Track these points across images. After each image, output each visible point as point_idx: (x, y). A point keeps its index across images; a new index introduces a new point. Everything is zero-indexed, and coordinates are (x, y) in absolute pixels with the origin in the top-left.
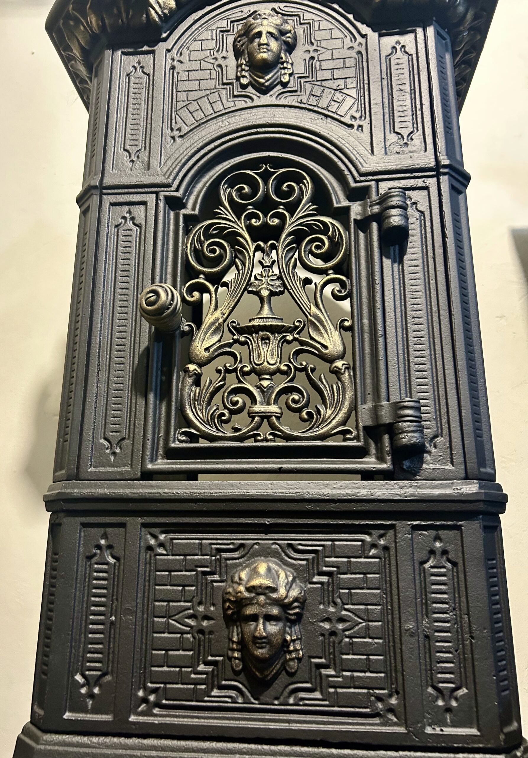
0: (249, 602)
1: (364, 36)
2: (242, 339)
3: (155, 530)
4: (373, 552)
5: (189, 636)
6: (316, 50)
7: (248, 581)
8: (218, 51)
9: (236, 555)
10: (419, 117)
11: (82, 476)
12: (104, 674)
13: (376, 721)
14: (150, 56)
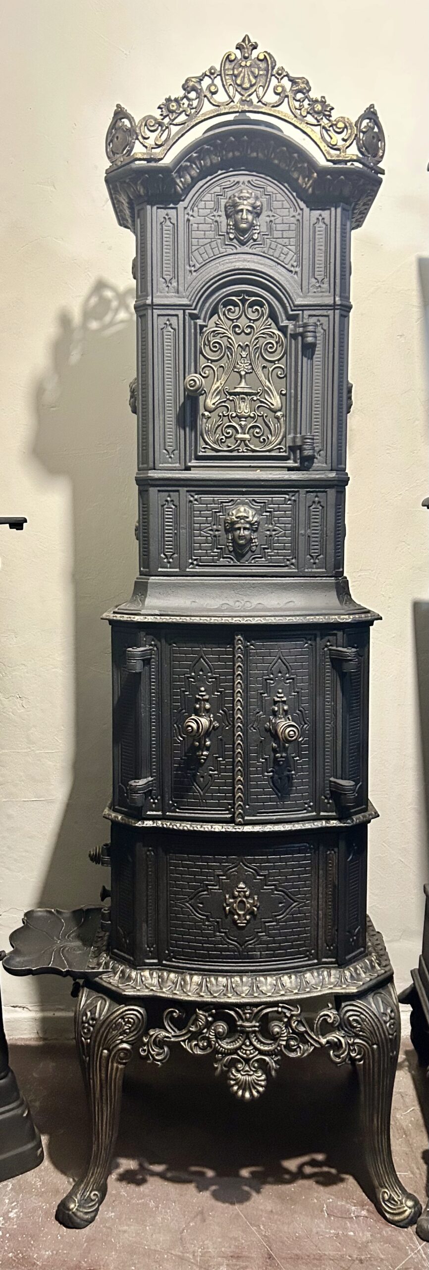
0: (237, 522)
1: (302, 209)
2: (231, 398)
3: (192, 494)
4: (289, 502)
5: (210, 538)
6: (273, 216)
7: (236, 514)
8: (215, 210)
9: (230, 504)
10: (328, 268)
11: (157, 468)
12: (174, 554)
13: (287, 568)
14: (174, 211)
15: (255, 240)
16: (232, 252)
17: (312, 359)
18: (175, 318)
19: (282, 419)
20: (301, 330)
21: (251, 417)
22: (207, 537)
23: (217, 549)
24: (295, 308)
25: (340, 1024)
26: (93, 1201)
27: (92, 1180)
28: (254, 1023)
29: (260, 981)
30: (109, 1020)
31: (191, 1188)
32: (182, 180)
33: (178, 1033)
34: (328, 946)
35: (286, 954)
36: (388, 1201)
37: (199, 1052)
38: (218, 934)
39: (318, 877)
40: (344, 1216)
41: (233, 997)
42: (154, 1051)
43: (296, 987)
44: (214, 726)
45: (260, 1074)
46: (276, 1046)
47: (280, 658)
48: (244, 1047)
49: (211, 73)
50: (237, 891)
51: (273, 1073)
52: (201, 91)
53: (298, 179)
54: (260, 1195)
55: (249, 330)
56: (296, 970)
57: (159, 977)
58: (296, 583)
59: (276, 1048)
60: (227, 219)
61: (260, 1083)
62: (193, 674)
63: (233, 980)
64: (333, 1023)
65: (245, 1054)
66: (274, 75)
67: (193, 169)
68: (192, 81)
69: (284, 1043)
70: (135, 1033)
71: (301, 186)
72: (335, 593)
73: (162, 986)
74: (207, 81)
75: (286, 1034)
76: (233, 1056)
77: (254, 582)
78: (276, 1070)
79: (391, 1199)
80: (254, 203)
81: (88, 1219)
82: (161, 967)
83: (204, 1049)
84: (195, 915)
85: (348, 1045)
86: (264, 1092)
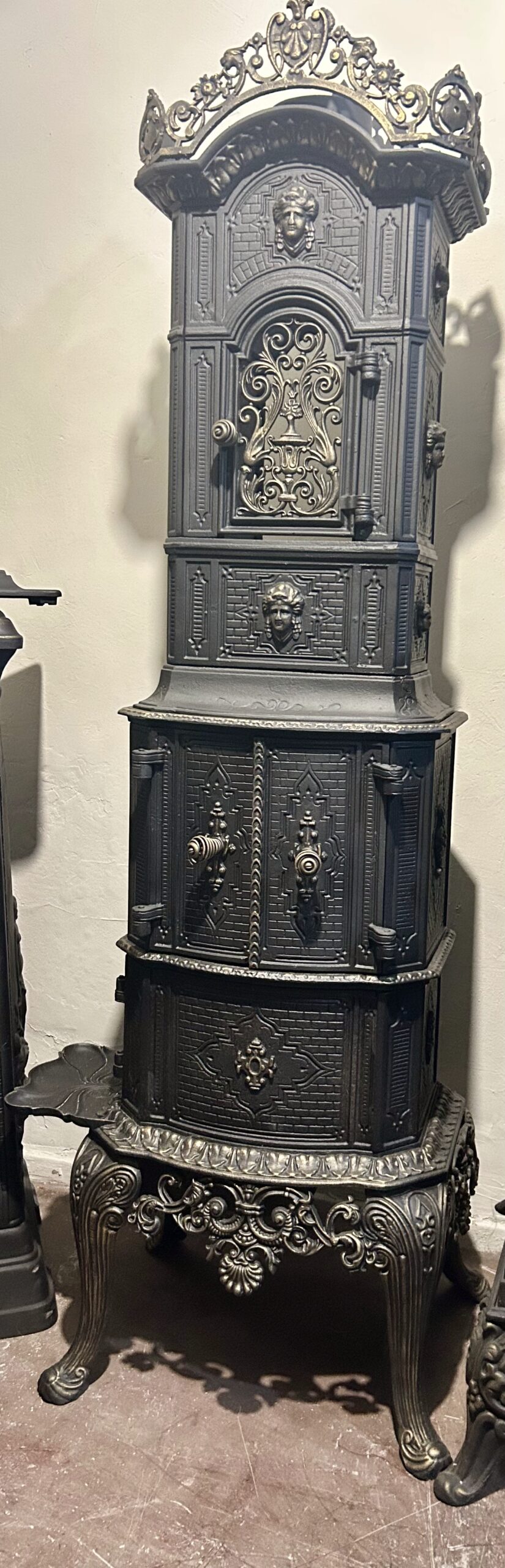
0: (273, 603)
1: (367, 208)
2: (275, 449)
3: (226, 566)
4: (341, 580)
5: (246, 621)
6: (332, 218)
7: (275, 593)
8: (263, 215)
9: (269, 580)
10: (398, 280)
11: (185, 534)
12: (203, 639)
13: (336, 662)
14: (213, 218)
15: (309, 251)
16: (280, 266)
17: (374, 399)
18: (212, 350)
19: (336, 475)
20: (359, 362)
21: (299, 473)
22: (242, 620)
23: (254, 635)
24: (355, 335)
25: (360, 1222)
26: (78, 1377)
27: (79, 1354)
28: (254, 1206)
29: (270, 1157)
30: (99, 1177)
31: (199, 1385)
32: (218, 179)
33: (172, 1203)
34: (362, 1127)
35: (309, 1130)
36: (410, 1444)
37: (191, 1229)
38: (229, 1095)
39: (352, 1043)
40: (357, 1451)
41: (235, 1172)
42: (143, 1220)
43: (312, 1171)
44: (229, 850)
45: (256, 1267)
46: (278, 1236)
47: (309, 772)
48: (240, 1231)
49: (255, 43)
50: (251, 1048)
51: (271, 1268)
52: (242, 66)
53: (358, 169)
54: (272, 1409)
55: (299, 364)
56: (319, 1151)
57: (161, 1136)
58: (344, 681)
60: (276, 225)
61: (253, 1276)
62: (208, 785)
63: (239, 1151)
64: (350, 1220)
65: (242, 1240)
66: (331, 38)
67: (231, 164)
68: (231, 54)
69: (288, 1234)
70: (126, 1196)
71: (362, 178)
72: (392, 696)
73: (160, 1147)
74: (250, 52)
75: (291, 1224)
76: (228, 1241)
77: (295, 677)
78: (274, 1264)
79: (413, 1442)
80: (305, 204)
82: (166, 1125)
83: (197, 1226)
84: (204, 1070)
85: (366, 1249)
86: (258, 1287)
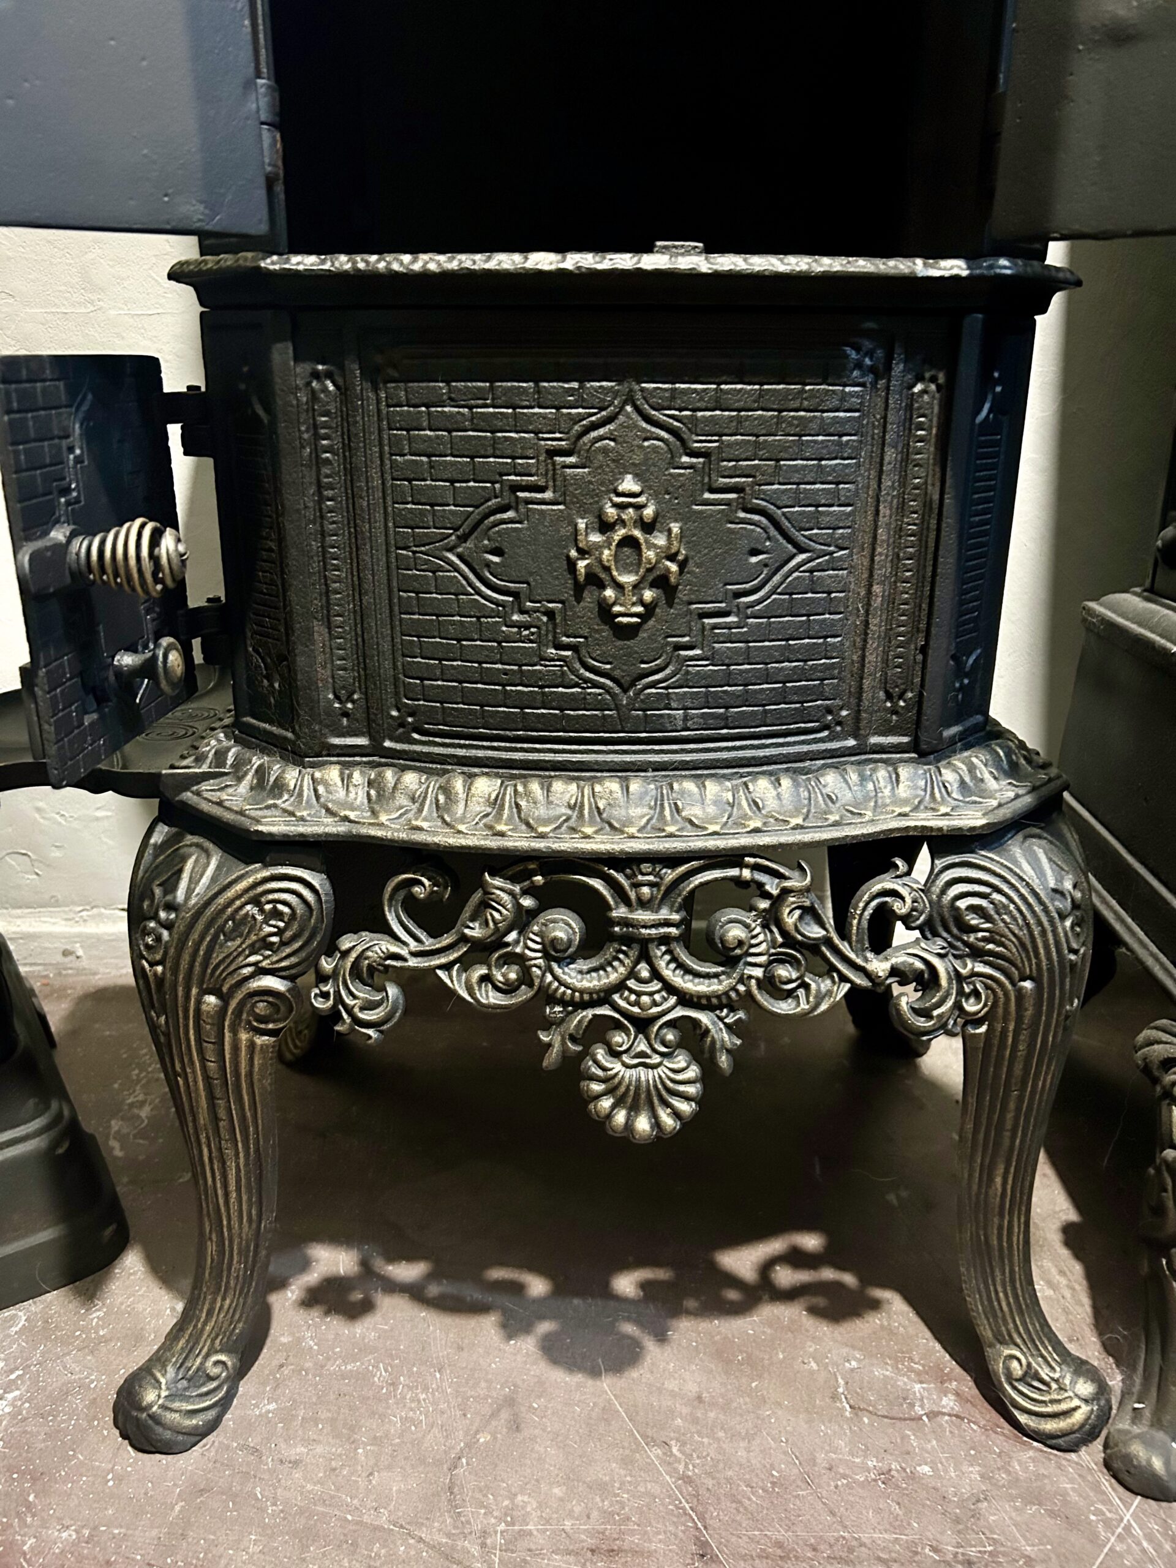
25: (928, 921)
26: (211, 1379)
27: (208, 1328)
28: (664, 914)
29: (683, 792)
30: (212, 908)
31: (487, 1326)
33: (429, 943)
34: (891, 696)
36: (1023, 1380)
37: (491, 997)
38: (552, 651)
39: (881, 473)
40: (896, 1412)
41: (599, 838)
42: (355, 997)
43: (797, 811)
45: (683, 1064)
46: (733, 981)
48: (631, 983)
50: (615, 505)
51: (723, 1060)
54: (668, 1350)
56: (794, 766)
57: (370, 783)
59: (734, 989)
61: (681, 1088)
63: (598, 788)
65: (637, 1003)
69: (758, 972)
70: (297, 945)
73: (377, 807)
75: (764, 946)
76: (600, 1012)
79: (1030, 1376)
81: (196, 1427)
82: (376, 758)
83: (508, 989)
84: (478, 592)
85: (959, 978)
86: (696, 1116)
